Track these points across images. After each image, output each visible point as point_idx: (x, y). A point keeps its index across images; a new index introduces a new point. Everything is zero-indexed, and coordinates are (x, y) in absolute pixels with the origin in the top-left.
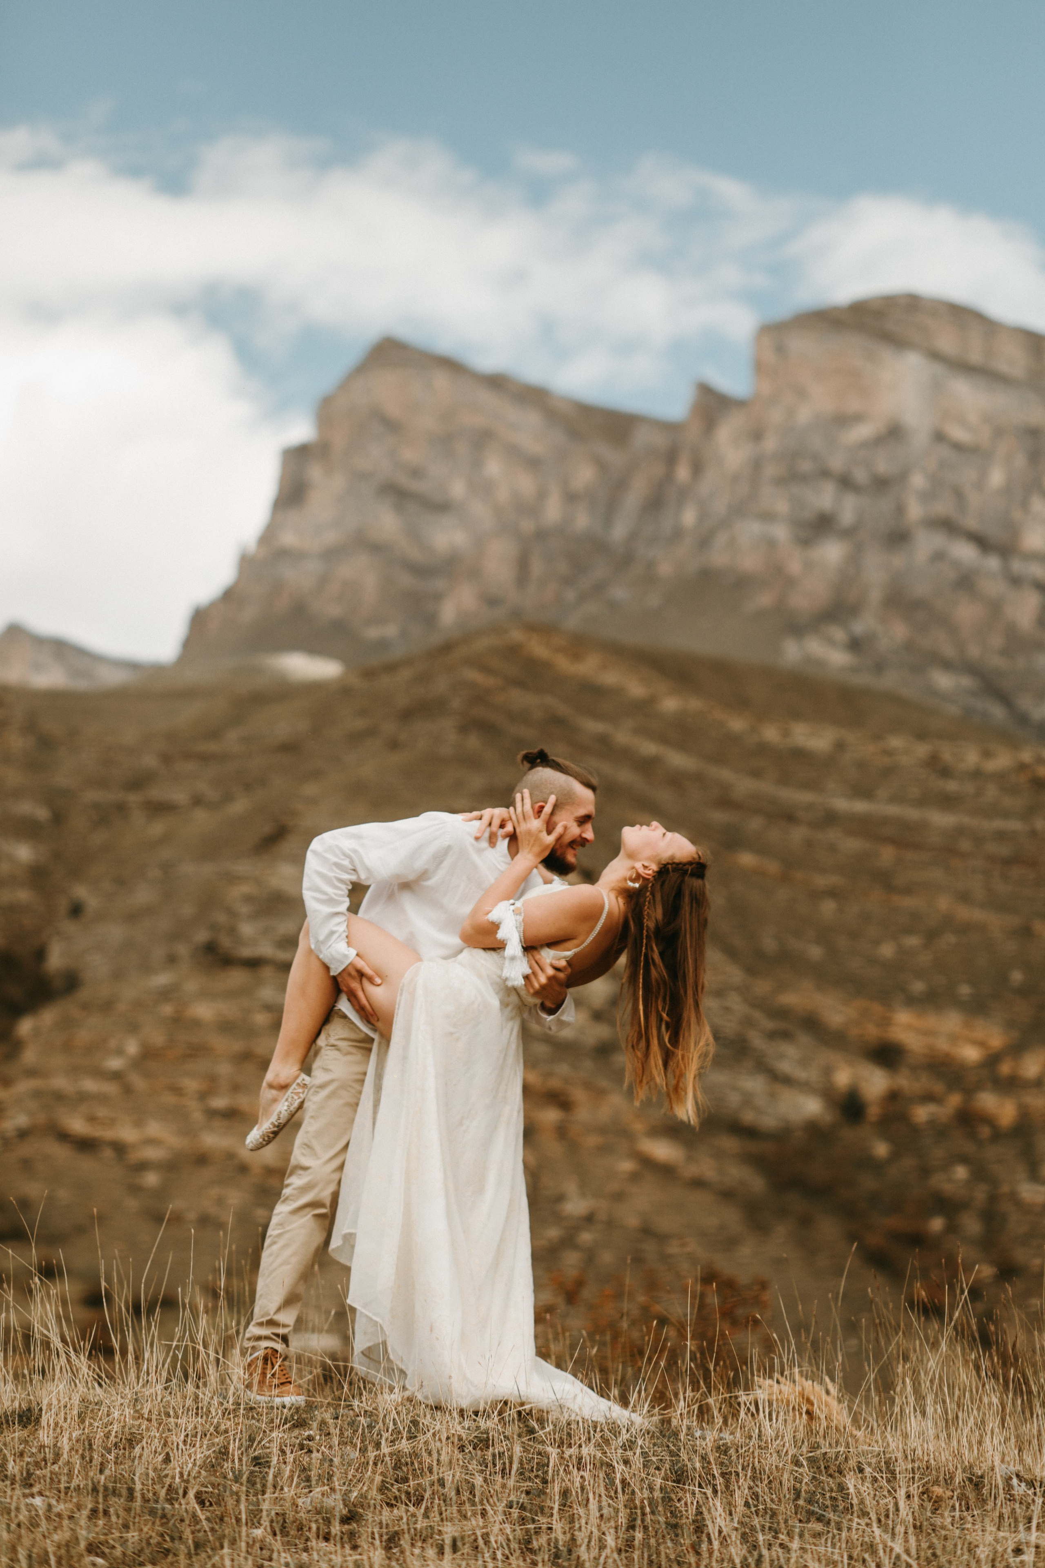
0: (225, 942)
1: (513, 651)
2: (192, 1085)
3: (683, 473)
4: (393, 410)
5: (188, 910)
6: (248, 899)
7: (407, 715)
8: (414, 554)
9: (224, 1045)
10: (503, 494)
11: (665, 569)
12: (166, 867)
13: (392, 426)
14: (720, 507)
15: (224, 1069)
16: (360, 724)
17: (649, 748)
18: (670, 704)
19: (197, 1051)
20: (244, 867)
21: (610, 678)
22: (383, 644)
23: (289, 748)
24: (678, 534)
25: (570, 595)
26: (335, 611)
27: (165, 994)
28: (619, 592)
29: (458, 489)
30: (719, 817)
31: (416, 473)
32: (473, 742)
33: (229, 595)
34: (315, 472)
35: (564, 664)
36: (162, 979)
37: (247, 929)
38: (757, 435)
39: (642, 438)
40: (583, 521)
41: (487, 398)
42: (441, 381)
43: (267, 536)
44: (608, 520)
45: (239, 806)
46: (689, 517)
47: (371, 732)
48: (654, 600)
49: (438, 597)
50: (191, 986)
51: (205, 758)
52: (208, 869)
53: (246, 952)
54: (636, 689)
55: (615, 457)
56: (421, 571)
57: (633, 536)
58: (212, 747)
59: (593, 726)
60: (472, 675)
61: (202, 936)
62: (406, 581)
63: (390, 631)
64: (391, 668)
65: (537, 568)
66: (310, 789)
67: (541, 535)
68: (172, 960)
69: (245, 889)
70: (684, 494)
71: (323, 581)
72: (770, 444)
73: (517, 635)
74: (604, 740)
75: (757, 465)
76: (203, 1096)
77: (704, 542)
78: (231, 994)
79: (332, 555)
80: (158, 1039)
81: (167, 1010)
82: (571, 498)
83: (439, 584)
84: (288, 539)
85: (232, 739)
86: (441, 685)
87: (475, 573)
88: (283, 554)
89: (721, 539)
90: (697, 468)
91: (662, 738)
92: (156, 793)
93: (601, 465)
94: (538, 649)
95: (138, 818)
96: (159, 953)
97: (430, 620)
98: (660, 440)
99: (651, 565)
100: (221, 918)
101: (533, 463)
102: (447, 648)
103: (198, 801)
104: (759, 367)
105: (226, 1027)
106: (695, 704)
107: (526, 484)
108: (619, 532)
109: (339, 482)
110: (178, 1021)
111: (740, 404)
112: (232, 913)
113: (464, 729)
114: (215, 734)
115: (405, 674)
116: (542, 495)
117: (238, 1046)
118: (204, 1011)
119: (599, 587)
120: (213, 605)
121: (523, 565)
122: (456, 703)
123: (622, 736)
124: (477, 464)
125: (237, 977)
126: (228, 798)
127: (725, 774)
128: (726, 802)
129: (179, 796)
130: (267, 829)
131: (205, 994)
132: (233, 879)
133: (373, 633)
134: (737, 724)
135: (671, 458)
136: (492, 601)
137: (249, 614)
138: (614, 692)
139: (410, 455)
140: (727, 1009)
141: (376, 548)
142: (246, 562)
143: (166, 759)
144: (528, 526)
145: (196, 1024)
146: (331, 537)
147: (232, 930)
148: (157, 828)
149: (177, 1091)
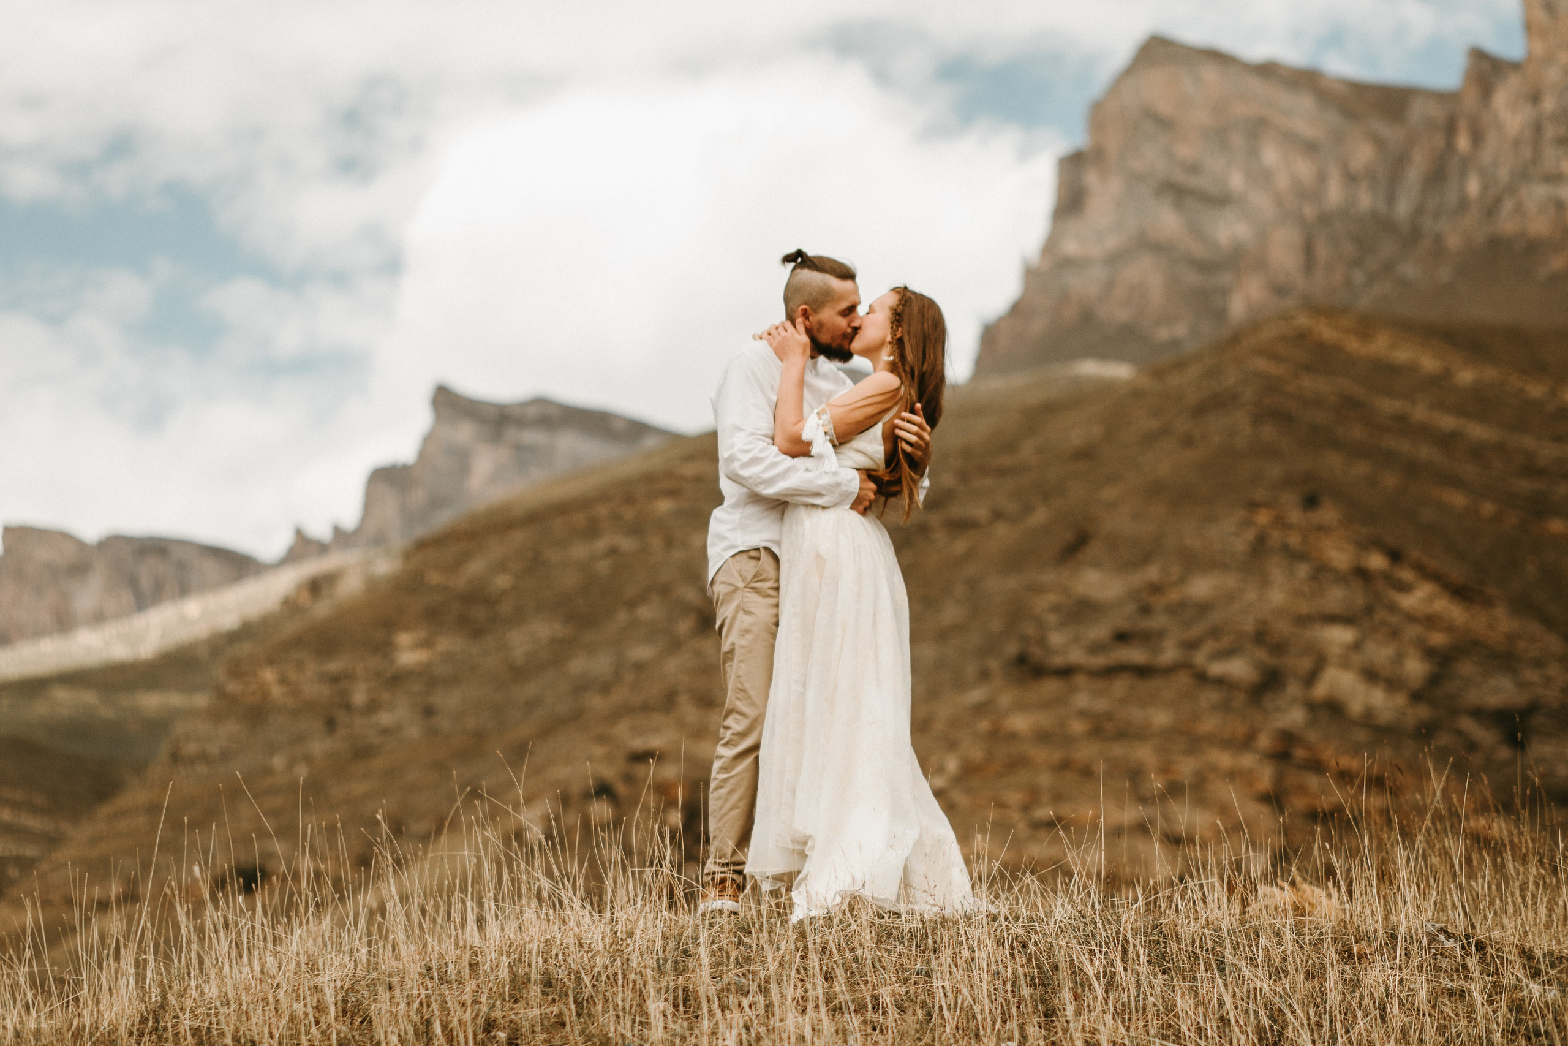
0: (1036, 652)
1: (1302, 337)
2: (1014, 798)
3: (1463, 143)
4: (1165, 108)
5: (996, 624)
6: (1055, 608)
7: (1199, 411)
8: (1198, 250)
9: (1042, 755)
10: (1282, 182)
11: (1453, 241)
12: (973, 584)
13: (1164, 124)
14: (1503, 174)
15: (1045, 779)
16: (1153, 424)
17: (1447, 422)
18: (1466, 376)
19: (1017, 763)
20: (1048, 577)
21: (1403, 355)
22: (1175, 343)
23: (1085, 454)
24: (1464, 204)
25: (1359, 277)
26: (1121, 315)
27: (980, 709)
28: (1409, 269)
29: (1236, 181)
30: (1525, 486)
31: (1194, 169)
32: (1268, 432)
33: (1017, 310)
34: (1092, 178)
35: (1353, 345)
36: (976, 695)
37: (1057, 638)
38: (1535, 98)
39: (1417, 111)
40: (1365, 200)
41: (1256, 85)
42: (1210, 73)
43: (1050, 247)
44: (1391, 199)
45: (1040, 516)
46: (1473, 186)
47: (1164, 432)
48: (1445, 274)
49: (1225, 292)
50: (1005, 699)
51: (1002, 472)
52: (1012, 583)
53: (1057, 661)
54: (1429, 363)
55: (1393, 134)
56: (1205, 267)
57: (1419, 211)
58: (1006, 460)
59: (1388, 406)
60: (1262, 365)
61: (1012, 649)
62: (1192, 278)
63: (1180, 330)
64: (1180, 365)
65: (1323, 252)
66: (1108, 493)
67: (1324, 219)
68: (985, 675)
69: (1052, 598)
70: (1465, 165)
71: (1110, 285)
72: (1549, 104)
73: (1303, 320)
74: (1401, 419)
75: (1538, 127)
76: (1026, 808)
77: (1491, 211)
78: (1045, 705)
79: (1115, 259)
80: (977, 754)
81: (984, 725)
82: (1351, 178)
83: (1225, 278)
84: (1071, 247)
85: (1027, 450)
86: (1231, 378)
87: (1261, 263)
88: (1067, 263)
89: (1508, 205)
90: (1477, 137)
91: (1459, 411)
92: (956, 511)
93: (1379, 143)
94: (1326, 332)
95: (940, 536)
96: (971, 669)
97: (1221, 315)
98: (1437, 112)
99: (1438, 239)
100: (1029, 629)
101: (1311, 148)
102: (1235, 339)
103: (998, 515)
104: (1529, 27)
105: (1043, 737)
106: (1491, 373)
107: (1304, 169)
108: (1403, 208)
109: (1115, 186)
110: (995, 735)
111: (1516, 66)
112: (1041, 624)
113: (1258, 419)
114: (1010, 446)
115: (1194, 371)
116: (1322, 178)
117: (1056, 756)
118: (1020, 723)
119: (1388, 267)
120: (1001, 319)
121: (1309, 251)
122: (1248, 394)
123: (1420, 412)
124: (1254, 153)
125: (1050, 687)
126: (1028, 510)
127: (1529, 442)
128: (1530, 469)
129: (980, 512)
130: (1069, 536)
131: (1020, 707)
132: (1039, 589)
133: (1163, 334)
134: (1536, 390)
135: (1450, 128)
136: (1280, 290)
137: (1038, 326)
138: (1411, 369)
139: (1185, 151)
140: (1549, 678)
141: (1159, 248)
142: (1030, 274)
143: (964, 476)
144: (1309, 211)
145: (1013, 736)
146: (1113, 242)
147: (1042, 641)
148: (960, 546)
149: (1001, 805)
